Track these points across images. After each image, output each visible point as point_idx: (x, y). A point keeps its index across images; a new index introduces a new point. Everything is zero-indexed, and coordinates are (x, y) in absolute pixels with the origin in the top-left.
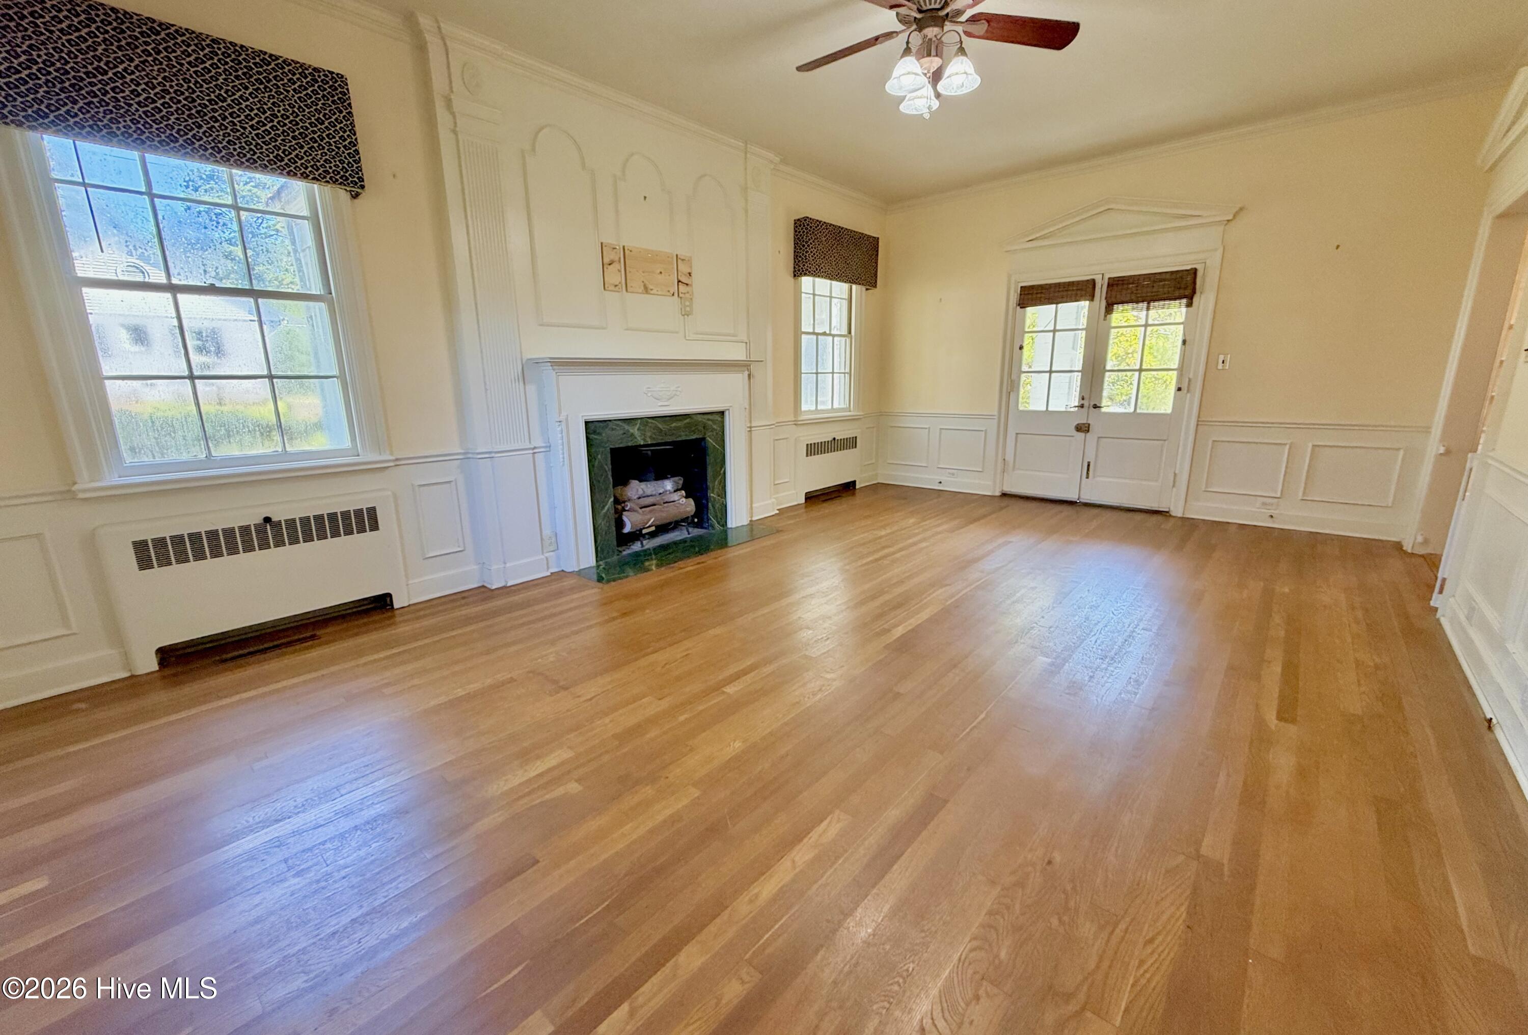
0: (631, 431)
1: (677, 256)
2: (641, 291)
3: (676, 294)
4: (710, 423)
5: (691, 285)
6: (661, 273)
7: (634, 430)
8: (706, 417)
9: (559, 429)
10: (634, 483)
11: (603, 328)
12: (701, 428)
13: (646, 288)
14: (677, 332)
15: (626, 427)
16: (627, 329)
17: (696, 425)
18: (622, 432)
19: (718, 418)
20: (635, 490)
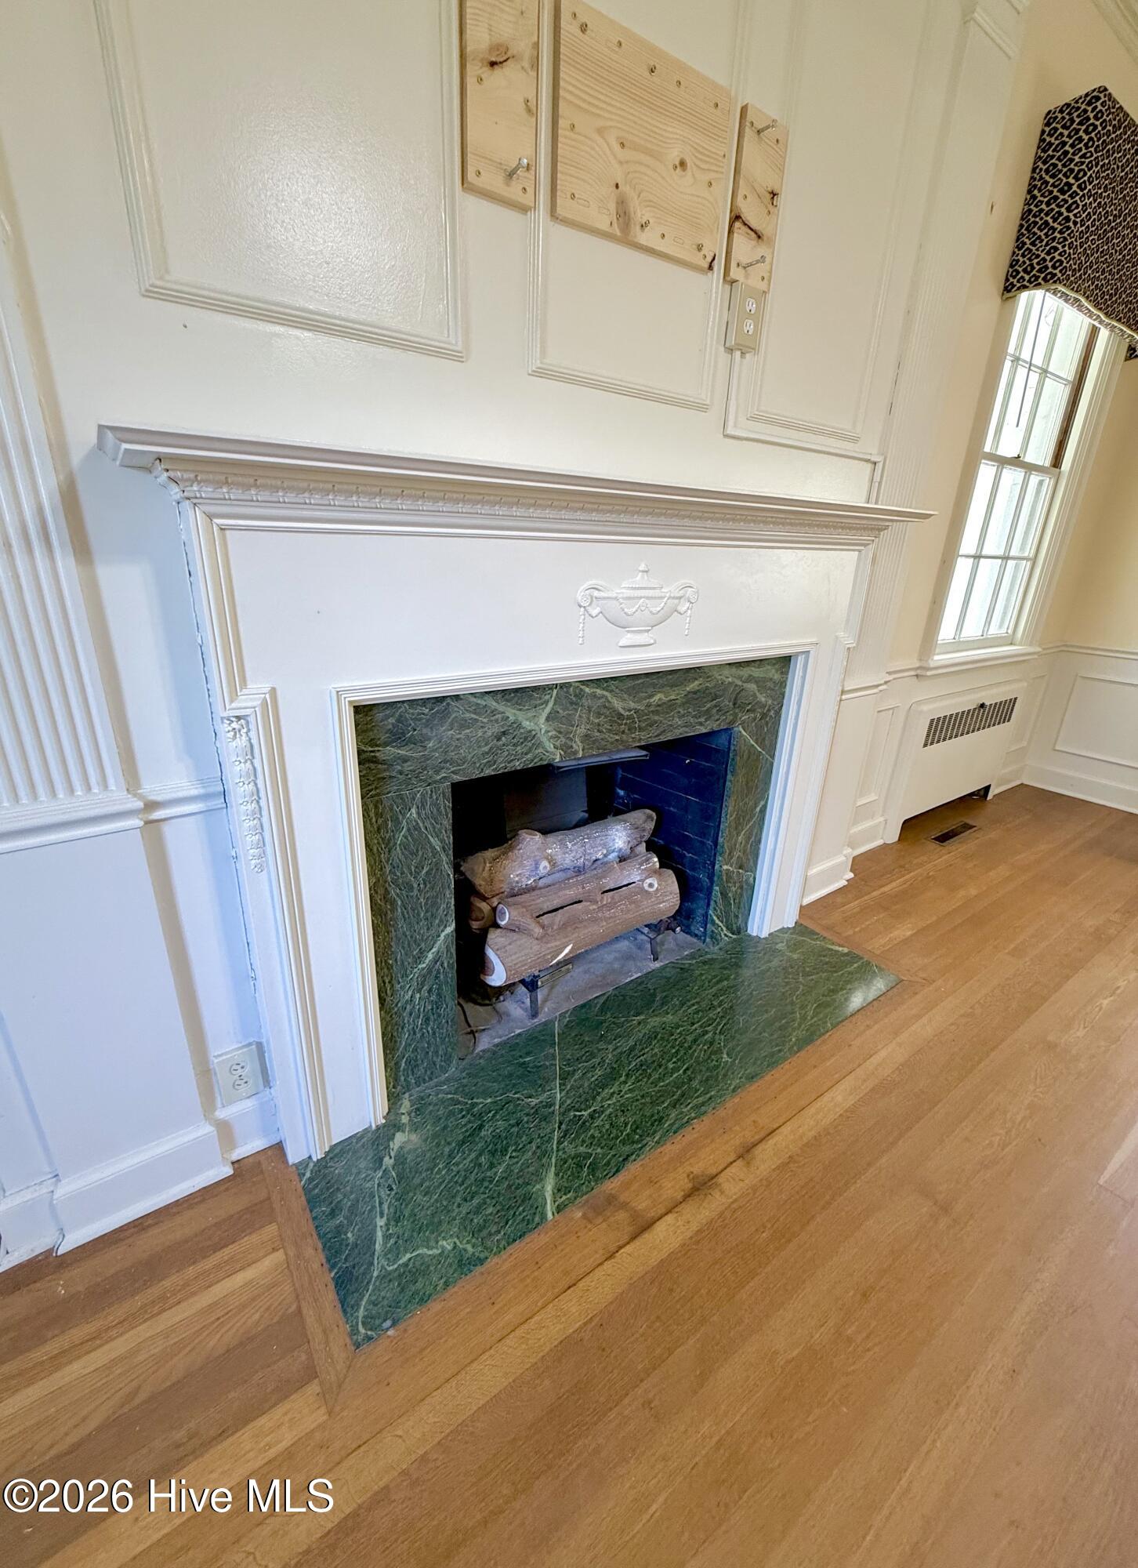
0: (527, 724)
1: (744, 110)
2: (604, 226)
3: (720, 266)
4: (752, 687)
5: (771, 243)
6: (683, 164)
7: (537, 722)
8: (745, 672)
9: (242, 742)
10: (531, 842)
11: (458, 357)
12: (727, 703)
13: (623, 214)
14: (703, 408)
15: (511, 713)
16: (539, 373)
17: (716, 697)
18: (493, 730)
19: (773, 673)
20: (529, 864)
